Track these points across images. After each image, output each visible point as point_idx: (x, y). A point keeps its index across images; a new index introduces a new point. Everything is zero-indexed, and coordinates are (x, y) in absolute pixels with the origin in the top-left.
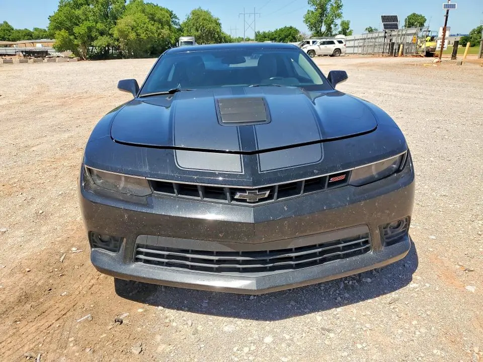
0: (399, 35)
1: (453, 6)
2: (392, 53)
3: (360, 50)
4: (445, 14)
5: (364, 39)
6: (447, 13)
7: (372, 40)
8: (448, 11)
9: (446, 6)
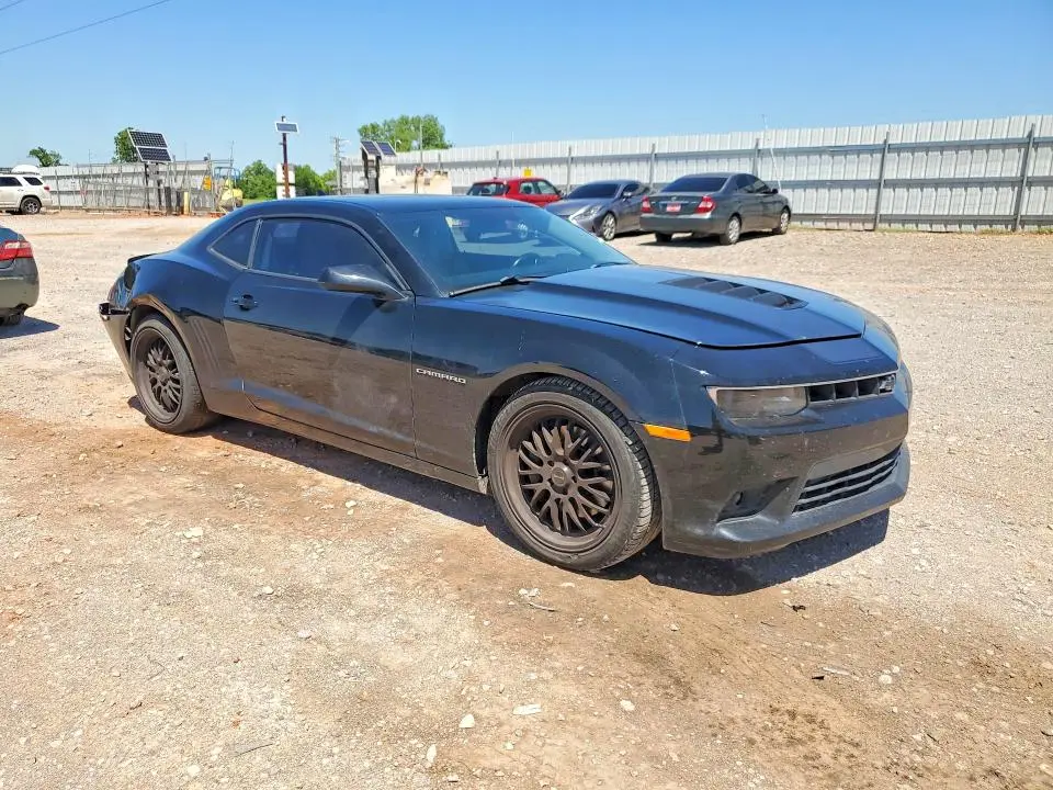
0: (171, 173)
1: (293, 128)
2: (169, 207)
3: (77, 200)
4: (281, 140)
5: (84, 177)
6: (285, 139)
7: (105, 180)
8: (284, 135)
9: (282, 127)
